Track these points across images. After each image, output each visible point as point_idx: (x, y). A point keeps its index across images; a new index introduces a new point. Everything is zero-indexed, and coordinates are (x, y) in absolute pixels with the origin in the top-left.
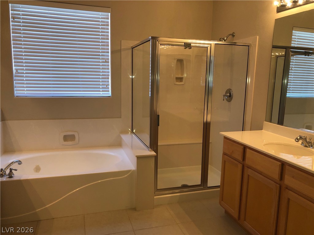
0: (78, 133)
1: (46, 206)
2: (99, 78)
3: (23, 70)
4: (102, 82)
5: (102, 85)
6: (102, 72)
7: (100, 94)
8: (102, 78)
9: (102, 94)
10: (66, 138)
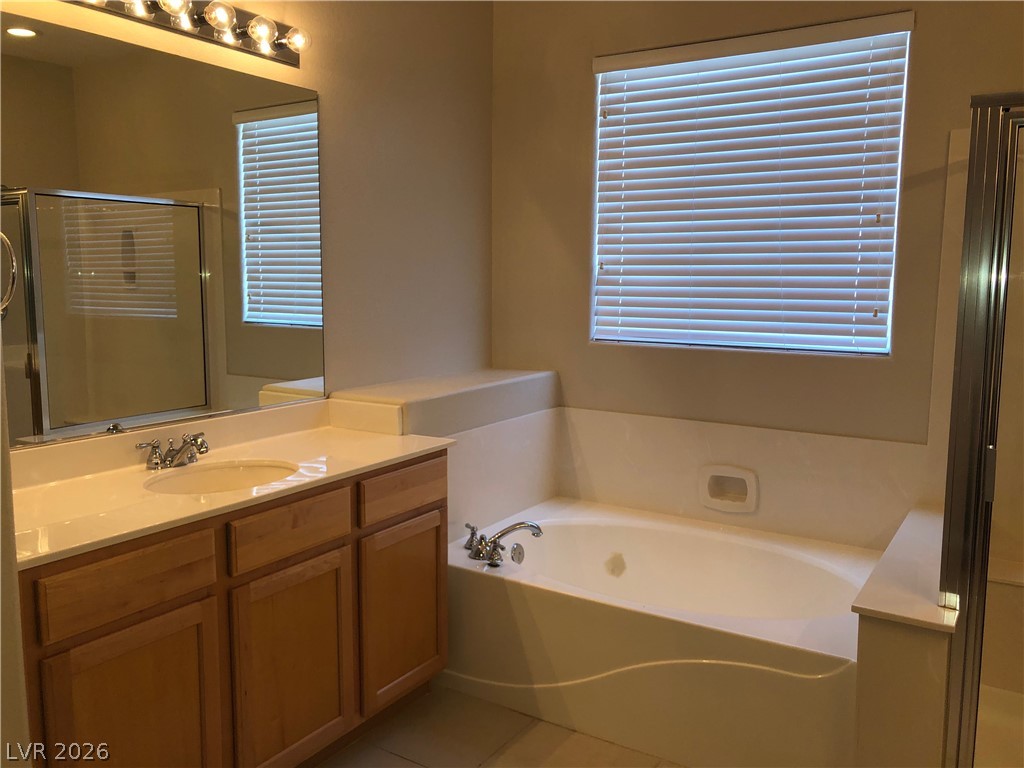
0: (757, 477)
1: (557, 682)
2: (851, 285)
3: (617, 263)
4: (860, 297)
5: (860, 309)
6: (864, 261)
7: (851, 344)
8: (861, 285)
9: (858, 344)
10: (721, 487)
